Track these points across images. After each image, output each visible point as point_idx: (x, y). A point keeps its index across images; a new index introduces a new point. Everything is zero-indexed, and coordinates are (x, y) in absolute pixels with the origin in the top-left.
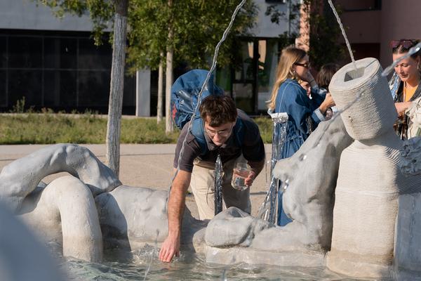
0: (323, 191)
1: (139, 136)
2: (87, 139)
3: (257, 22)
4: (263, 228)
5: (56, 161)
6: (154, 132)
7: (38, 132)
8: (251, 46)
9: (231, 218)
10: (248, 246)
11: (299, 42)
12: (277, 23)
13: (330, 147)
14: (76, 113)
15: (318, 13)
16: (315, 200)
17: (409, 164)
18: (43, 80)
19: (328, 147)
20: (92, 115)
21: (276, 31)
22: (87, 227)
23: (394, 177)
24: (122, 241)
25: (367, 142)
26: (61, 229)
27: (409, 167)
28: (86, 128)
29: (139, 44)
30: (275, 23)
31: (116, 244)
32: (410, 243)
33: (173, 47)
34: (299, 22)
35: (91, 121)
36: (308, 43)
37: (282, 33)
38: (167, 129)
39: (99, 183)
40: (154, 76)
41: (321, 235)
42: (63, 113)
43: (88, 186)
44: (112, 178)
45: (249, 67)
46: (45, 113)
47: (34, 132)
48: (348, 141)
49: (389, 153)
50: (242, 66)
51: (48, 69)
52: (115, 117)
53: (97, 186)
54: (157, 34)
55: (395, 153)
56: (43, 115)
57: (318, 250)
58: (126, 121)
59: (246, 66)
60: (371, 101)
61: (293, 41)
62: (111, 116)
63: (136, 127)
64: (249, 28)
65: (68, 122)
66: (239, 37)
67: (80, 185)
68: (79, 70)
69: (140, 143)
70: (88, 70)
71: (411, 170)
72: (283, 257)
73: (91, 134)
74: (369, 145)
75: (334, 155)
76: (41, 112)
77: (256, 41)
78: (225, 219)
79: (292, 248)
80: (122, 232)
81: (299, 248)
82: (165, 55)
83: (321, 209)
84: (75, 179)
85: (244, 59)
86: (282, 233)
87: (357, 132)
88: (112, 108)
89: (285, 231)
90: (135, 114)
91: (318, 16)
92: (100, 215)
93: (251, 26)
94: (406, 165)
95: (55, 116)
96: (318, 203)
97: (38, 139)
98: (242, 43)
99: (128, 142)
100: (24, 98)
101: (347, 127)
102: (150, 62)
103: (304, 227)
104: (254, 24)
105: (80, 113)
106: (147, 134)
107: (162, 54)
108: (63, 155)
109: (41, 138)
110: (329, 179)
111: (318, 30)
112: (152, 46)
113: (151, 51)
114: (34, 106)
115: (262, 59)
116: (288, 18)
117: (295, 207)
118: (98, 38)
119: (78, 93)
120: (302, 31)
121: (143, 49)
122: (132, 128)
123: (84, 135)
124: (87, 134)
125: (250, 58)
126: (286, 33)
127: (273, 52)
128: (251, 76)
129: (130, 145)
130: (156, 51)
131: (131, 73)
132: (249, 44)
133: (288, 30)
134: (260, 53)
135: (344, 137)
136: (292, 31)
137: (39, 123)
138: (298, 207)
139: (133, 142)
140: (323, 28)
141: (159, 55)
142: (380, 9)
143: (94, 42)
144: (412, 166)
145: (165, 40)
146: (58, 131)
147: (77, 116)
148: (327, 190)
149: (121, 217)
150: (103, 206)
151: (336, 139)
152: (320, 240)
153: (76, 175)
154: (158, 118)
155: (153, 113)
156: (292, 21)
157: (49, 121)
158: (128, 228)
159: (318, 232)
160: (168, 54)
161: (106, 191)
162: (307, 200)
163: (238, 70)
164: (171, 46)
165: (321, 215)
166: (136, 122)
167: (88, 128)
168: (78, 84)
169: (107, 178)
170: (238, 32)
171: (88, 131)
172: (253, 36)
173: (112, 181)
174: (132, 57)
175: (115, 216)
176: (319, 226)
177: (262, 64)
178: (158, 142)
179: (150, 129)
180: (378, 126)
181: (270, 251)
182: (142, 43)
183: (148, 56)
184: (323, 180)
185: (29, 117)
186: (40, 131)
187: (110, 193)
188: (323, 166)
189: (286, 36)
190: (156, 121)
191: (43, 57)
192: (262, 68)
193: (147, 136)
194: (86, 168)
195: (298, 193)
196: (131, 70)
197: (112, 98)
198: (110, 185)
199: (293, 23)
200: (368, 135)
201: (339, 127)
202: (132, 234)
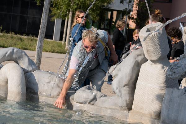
0: (131, 82)
1: (53, 49)
2: (28, 48)
3: (113, 2)
4: (101, 97)
5: (9, 55)
6: (60, 48)
7: (6, 42)
8: (109, 13)
9: (87, 90)
10: (93, 104)
11: (132, 14)
12: (123, 4)
13: (137, 62)
14: (25, 36)
15: (142, 1)
16: (127, 86)
17: (172, 74)
18: (11, 19)
19: (135, 62)
20: (33, 38)
21: (122, 8)
22: (20, 87)
23: (165, 79)
24: (36, 95)
25: (154, 62)
26: (7, 87)
27: (172, 75)
28: (29, 43)
29: (57, 6)
30: (121, 4)
31: (33, 97)
32: (169, 110)
33: (73, 10)
34: (133, 4)
35: (32, 40)
36: (136, 15)
37: (125, 9)
38: (66, 47)
39: (28, 67)
40: (63, 22)
41: (128, 103)
42: (19, 35)
43: (23, 68)
44: (34, 66)
45: (108, 23)
46: (11, 34)
47: (4, 42)
48: (145, 60)
49: (163, 68)
50: (105, 22)
51: (14, 14)
52: (41, 39)
53: (27, 69)
54: (66, 3)
55: (166, 68)
56: (10, 35)
57: (126, 109)
58: (48, 42)
59: (106, 22)
60: (157, 42)
61: (129, 13)
62: (40, 38)
63: (51, 45)
64: (109, 5)
65: (21, 39)
66: (104, 8)
67: (18, 67)
68: (28, 16)
69: (52, 52)
70: (33, 16)
71: (172, 77)
72: (109, 111)
73: (30, 46)
74: (155, 63)
75: (138, 66)
76: (9, 33)
77: (112, 11)
78: (84, 91)
79: (114, 107)
80: (36, 92)
81: (117, 108)
82: (69, 13)
83: (129, 90)
84: (17, 64)
85: (106, 19)
86: (110, 100)
87: (150, 57)
88: (40, 34)
89: (111, 99)
90: (52, 39)
91: (142, 2)
92: (27, 83)
93: (110, 4)
94: (170, 74)
95: (15, 36)
96: (128, 88)
97: (6, 46)
98: (106, 12)
99: (47, 51)
100: (2, 26)
101: (145, 54)
102: (62, 15)
103: (120, 98)
104: (112, 3)
105: (27, 36)
106: (56, 49)
107: (68, 13)
108: (12, 53)
109: (7, 45)
110: (134, 77)
111: (141, 9)
112: (64, 8)
113: (62, 10)
114: (6, 30)
115: (114, 20)
116: (128, 2)
117: (117, 88)
118: (39, 2)
119: (27, 26)
120: (134, 9)
121: (59, 9)
122: (50, 46)
123: (27, 46)
124: (29, 46)
125: (108, 19)
126: (126, 9)
127: (119, 17)
128: (108, 27)
129: (48, 53)
130: (65, 11)
131: (53, 20)
132: (109, 12)
133: (127, 8)
134: (113, 17)
135: (144, 58)
136: (129, 8)
137: (7, 39)
138: (118, 89)
139: (50, 52)
140: (144, 8)
141: (66, 13)
142: (171, 2)
143: (37, 3)
144: (173, 75)
145: (70, 6)
146: (15, 43)
147: (26, 37)
148: (133, 82)
149: (36, 84)
150: (28, 78)
151: (140, 59)
152: (127, 105)
153: (17, 63)
154: (63, 42)
155: (61, 39)
156: (130, 4)
157: (12, 38)
158: (39, 90)
159: (126, 101)
160: (70, 13)
161: (30, 71)
162: (123, 86)
163: (103, 24)
164: (72, 9)
165: (129, 93)
166: (52, 42)
167: (30, 43)
168: (28, 22)
169: (31, 66)
170: (104, 6)
171: (29, 44)
172: (111, 8)
173: (34, 67)
174: (54, 12)
175: (33, 84)
176: (127, 98)
177: (114, 22)
178: (61, 53)
179: (58, 47)
180: (159, 55)
181: (103, 107)
182: (59, 6)
183: (61, 12)
184: (131, 77)
185: (3, 35)
186: (7, 42)
187: (32, 73)
188: (132, 71)
189: (126, 10)
190: (62, 43)
191: (13, 8)
192: (114, 24)
193: (57, 49)
194: (22, 60)
195: (119, 82)
196: (53, 18)
197: (41, 30)
198: (33, 69)
199: (130, 5)
200: (155, 58)
201: (142, 53)
202: (40, 93)
